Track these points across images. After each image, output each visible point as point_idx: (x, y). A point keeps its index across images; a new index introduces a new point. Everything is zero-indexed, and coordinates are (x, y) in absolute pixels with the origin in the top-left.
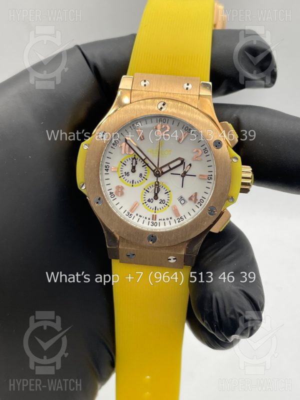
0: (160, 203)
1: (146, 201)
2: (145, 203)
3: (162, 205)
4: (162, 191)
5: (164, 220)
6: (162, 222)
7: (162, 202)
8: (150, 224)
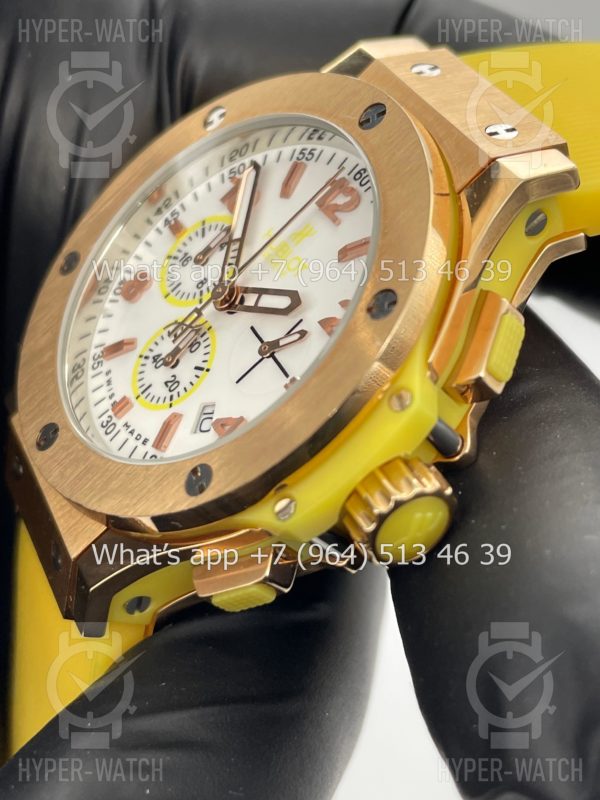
0: (166, 383)
1: (151, 355)
2: (146, 358)
3: (164, 392)
4: (196, 358)
5: (132, 432)
6: (124, 435)
7: (172, 383)
8: (105, 418)
